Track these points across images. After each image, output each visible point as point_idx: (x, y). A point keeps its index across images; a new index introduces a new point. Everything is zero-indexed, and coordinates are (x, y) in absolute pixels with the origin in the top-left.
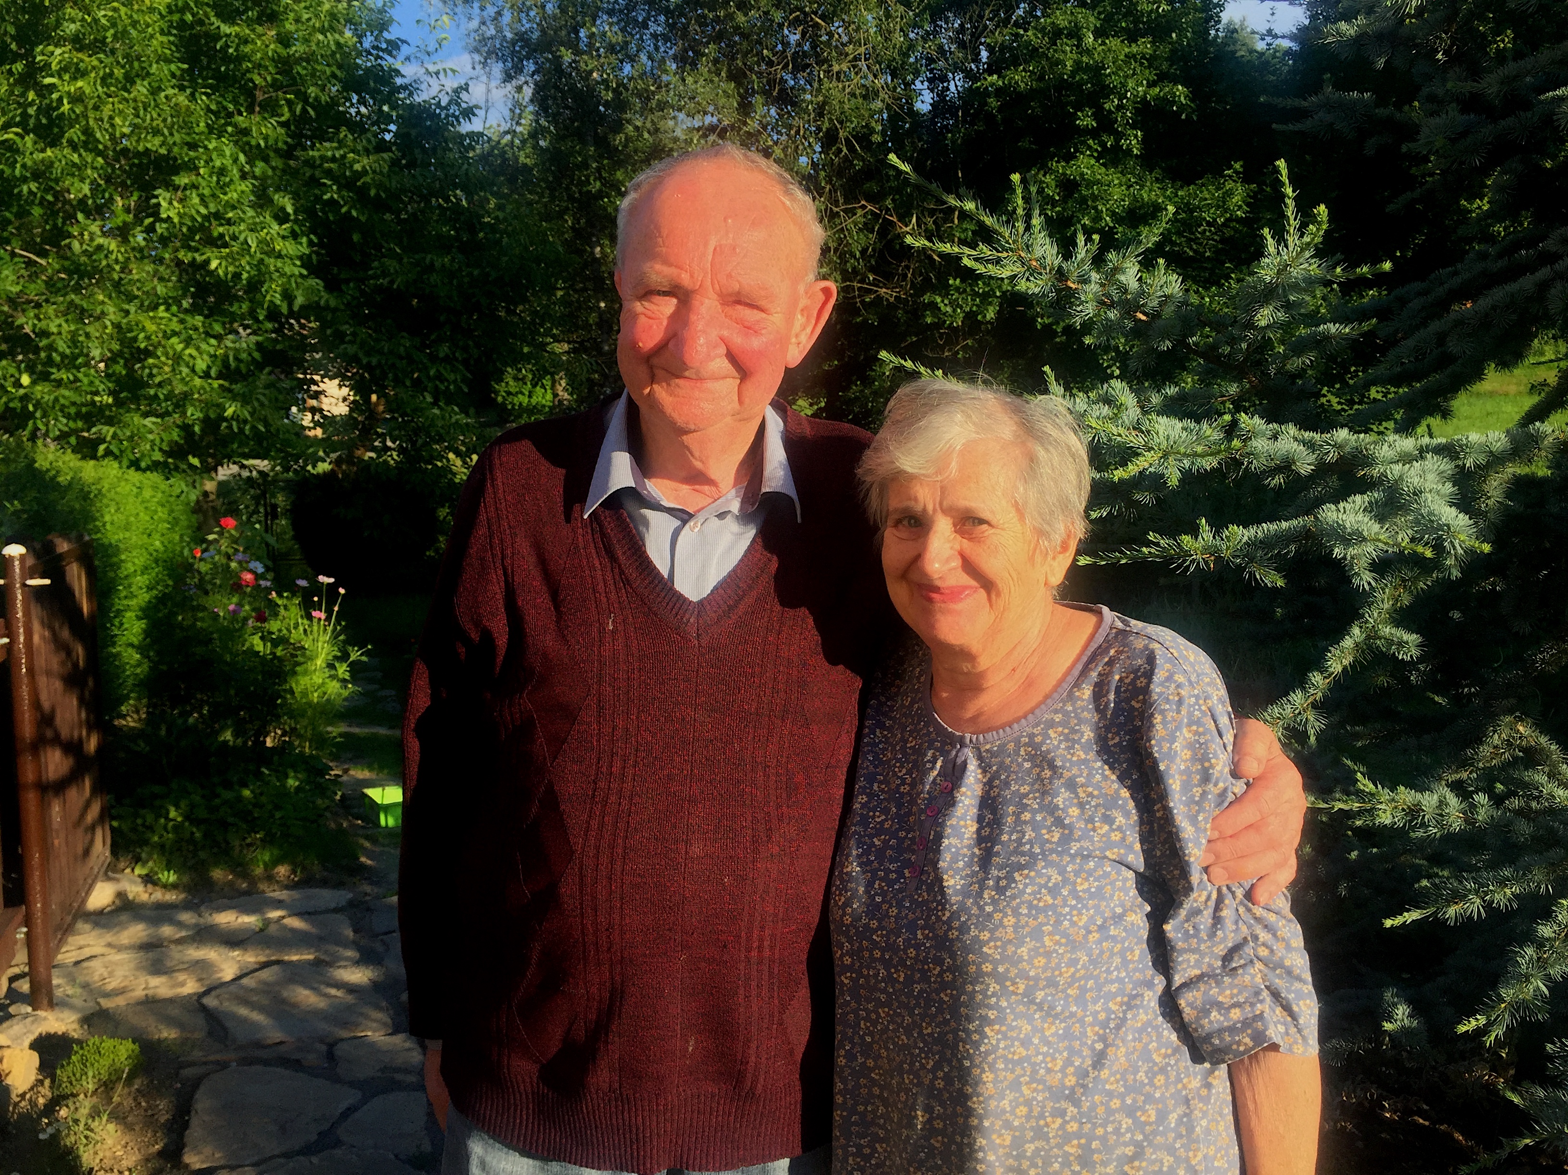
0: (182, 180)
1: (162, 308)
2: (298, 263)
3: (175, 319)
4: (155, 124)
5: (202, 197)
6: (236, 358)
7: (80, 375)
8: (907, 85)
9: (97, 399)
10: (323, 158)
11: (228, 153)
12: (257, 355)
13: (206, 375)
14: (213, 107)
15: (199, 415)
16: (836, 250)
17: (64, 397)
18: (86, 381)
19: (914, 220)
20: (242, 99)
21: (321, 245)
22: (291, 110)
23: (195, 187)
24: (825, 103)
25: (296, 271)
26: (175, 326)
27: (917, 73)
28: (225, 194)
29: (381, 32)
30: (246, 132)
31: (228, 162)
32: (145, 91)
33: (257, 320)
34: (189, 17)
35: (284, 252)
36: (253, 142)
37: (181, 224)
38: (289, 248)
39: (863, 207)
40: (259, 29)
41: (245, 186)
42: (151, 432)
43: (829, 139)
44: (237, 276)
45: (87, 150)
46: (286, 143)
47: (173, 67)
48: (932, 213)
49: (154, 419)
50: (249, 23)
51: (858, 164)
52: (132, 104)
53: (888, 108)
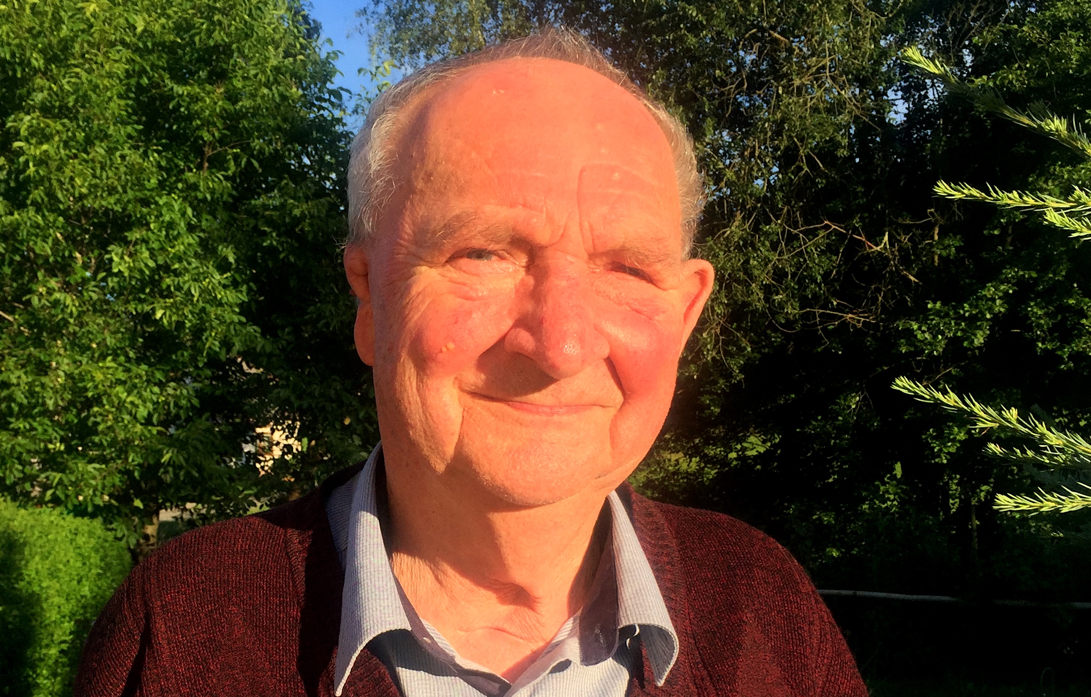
0: (135, 235)
1: (110, 358)
2: (237, 310)
3: (121, 369)
4: (110, 182)
5: (151, 251)
6: (176, 405)
7: (35, 424)
8: (879, 95)
9: (51, 446)
10: (265, 207)
11: (177, 207)
12: (195, 401)
13: (148, 421)
14: (163, 163)
15: (139, 460)
16: (794, 275)
17: (19, 445)
18: (40, 429)
19: (886, 238)
20: (192, 157)
21: (260, 291)
22: (238, 164)
23: (145, 241)
24: (783, 120)
25: (236, 318)
26: (122, 376)
27: (890, 83)
28: (173, 247)
29: (325, 83)
30: (195, 187)
31: (177, 217)
32: (102, 151)
33: (197, 367)
34: (145, 81)
35: (224, 300)
36: (200, 196)
37: (131, 277)
38: (231, 296)
39: (827, 227)
40: (208, 87)
41: (191, 239)
42: (94, 478)
43: (788, 159)
44: (180, 325)
45: (51, 211)
46: (230, 195)
47: (129, 129)
48: (907, 229)
49: (97, 466)
50: (201, 83)
51: (821, 182)
52: (90, 164)
53: (856, 119)
